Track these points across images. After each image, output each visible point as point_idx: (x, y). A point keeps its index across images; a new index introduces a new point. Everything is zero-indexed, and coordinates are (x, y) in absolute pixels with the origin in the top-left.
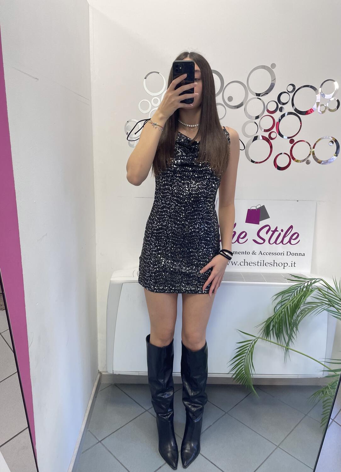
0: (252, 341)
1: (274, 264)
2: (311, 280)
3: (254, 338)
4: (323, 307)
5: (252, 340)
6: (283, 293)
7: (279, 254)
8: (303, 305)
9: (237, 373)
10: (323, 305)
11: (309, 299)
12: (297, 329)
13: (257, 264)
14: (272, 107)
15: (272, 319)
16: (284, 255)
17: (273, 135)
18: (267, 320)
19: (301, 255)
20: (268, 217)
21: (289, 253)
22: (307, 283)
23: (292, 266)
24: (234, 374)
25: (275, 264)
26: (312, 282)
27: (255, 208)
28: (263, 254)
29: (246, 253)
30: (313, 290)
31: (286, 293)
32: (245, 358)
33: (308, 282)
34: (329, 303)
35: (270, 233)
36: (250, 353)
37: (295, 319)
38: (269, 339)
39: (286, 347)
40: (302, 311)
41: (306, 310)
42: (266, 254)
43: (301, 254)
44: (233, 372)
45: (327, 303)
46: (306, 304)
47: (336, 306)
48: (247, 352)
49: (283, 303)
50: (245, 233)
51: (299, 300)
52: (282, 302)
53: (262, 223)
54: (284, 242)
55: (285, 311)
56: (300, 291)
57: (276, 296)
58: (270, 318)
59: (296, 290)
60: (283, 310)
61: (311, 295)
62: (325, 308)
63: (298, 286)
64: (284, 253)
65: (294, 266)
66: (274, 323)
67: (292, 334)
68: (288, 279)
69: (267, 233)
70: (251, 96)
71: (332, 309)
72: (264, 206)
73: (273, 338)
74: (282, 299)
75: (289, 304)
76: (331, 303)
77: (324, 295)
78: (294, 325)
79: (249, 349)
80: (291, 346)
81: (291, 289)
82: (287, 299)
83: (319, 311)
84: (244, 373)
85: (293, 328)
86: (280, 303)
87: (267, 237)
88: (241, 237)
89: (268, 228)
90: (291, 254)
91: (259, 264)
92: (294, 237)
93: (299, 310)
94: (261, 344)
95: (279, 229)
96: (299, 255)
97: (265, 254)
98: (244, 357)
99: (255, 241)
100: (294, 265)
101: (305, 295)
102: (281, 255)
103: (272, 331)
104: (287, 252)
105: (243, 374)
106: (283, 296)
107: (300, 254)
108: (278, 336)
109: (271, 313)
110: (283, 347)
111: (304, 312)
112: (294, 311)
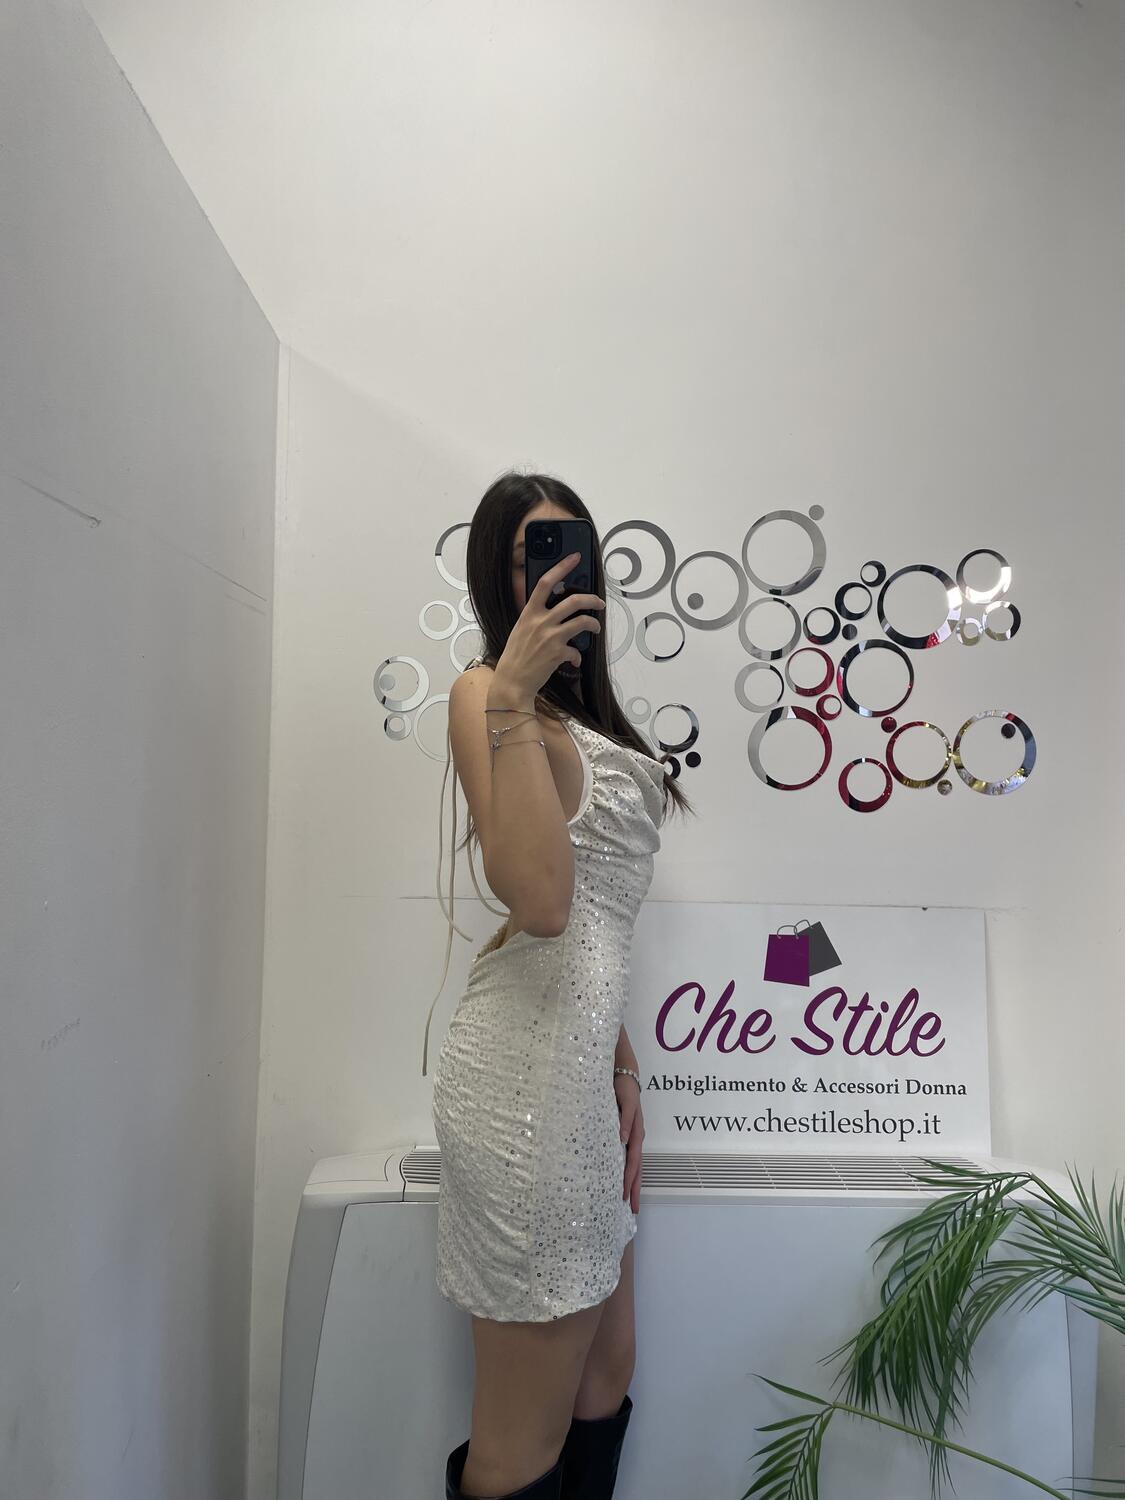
0: (812, 1420)
1: (868, 1124)
3: (818, 1408)
4: (1047, 1280)
5: (813, 1416)
6: (907, 1229)
8: (980, 1274)
10: (1048, 1269)
11: (997, 1251)
12: (967, 1368)
13: (811, 1124)
14: (822, 625)
15: (877, 1329)
16: (897, 1092)
17: (831, 707)
18: (859, 1332)
19: (954, 1092)
20: (836, 962)
21: (914, 1087)
22: (985, 1191)
23: (927, 1132)
25: (873, 1125)
26: (999, 1186)
27: (790, 932)
28: (828, 1089)
29: (774, 1088)
30: (1008, 1216)
31: (916, 1230)
32: (790, 1491)
33: (988, 1186)
34: (1066, 1262)
35: (847, 1015)
36: (808, 1468)
37: (957, 1328)
38: (874, 1412)
39: (935, 1439)
40: (977, 1295)
41: (991, 1291)
43: (954, 1087)
45: (1059, 1261)
47: (1091, 1273)
48: (797, 1466)
49: (910, 1268)
50: (765, 1015)
52: (907, 1263)
53: (820, 981)
54: (896, 1048)
55: (920, 1297)
56: (963, 1220)
57: (883, 1246)
58: (871, 1325)
60: (913, 1295)
61: (1003, 1236)
62: (1056, 1282)
63: (956, 1201)
64: (897, 1086)
65: (936, 1132)
66: (885, 1345)
67: (951, 1388)
68: (920, 1179)
69: (837, 1014)
70: (755, 594)
71: (1078, 1283)
72: (819, 925)
73: (886, 1405)
74: (905, 1254)
75: (932, 1272)
76: (1074, 1264)
77: (1047, 1232)
78: (955, 1352)
80: (952, 1435)
81: (934, 1215)
82: (921, 1254)
83: (1037, 1293)
85: (953, 1361)
86: (899, 1269)
87: (837, 1030)
88: (751, 1030)
89: (837, 997)
91: (819, 1125)
92: (925, 1030)
93: (969, 1294)
94: (847, 1433)
97: (835, 1088)
98: (786, 1488)
99: (798, 1042)
100: (933, 1125)
101: (983, 1235)
102: (889, 1092)
104: (908, 1081)
106: (907, 1241)
107: (951, 1089)
109: (872, 1309)
110: (924, 1438)
111: (985, 1300)
112: (950, 1298)
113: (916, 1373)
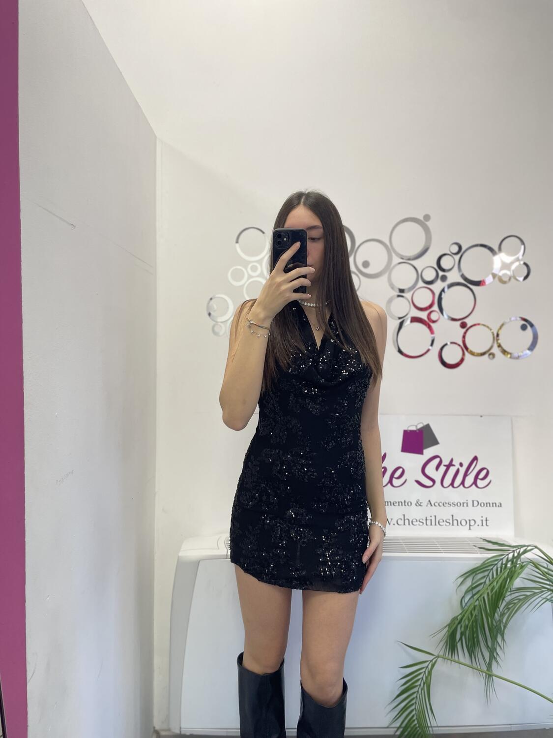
0: (428, 663)
1: (453, 521)
2: (519, 548)
4: (544, 596)
5: (427, 661)
7: (460, 505)
8: (510, 593)
9: (404, 725)
10: (543, 591)
12: (503, 639)
13: (424, 522)
14: (430, 275)
15: (459, 620)
16: (467, 506)
17: (434, 316)
18: (449, 621)
19: (496, 506)
20: (437, 443)
21: (476, 503)
22: (512, 553)
23: (482, 525)
24: (398, 728)
26: (519, 552)
27: (414, 428)
28: (433, 504)
29: (406, 504)
31: (478, 572)
32: (417, 697)
35: (442, 469)
39: (488, 672)
41: (515, 602)
42: (439, 505)
43: (496, 504)
44: (397, 724)
45: (548, 587)
46: (515, 590)
48: (420, 685)
50: (401, 469)
51: (503, 586)
52: (473, 589)
53: (429, 452)
55: (480, 605)
56: (501, 568)
57: (463, 579)
58: (455, 618)
59: (496, 567)
60: (477, 603)
61: (522, 575)
62: (548, 598)
64: (467, 503)
65: (487, 525)
67: (496, 649)
68: (479, 547)
69: (437, 468)
70: (396, 260)
73: (463, 656)
74: (472, 584)
75: (485, 592)
77: (544, 574)
79: (422, 678)
84: (416, 725)
87: (437, 476)
88: (394, 476)
89: (437, 460)
90: (480, 503)
91: (429, 522)
92: (482, 475)
93: (504, 603)
94: (443, 668)
95: (456, 463)
96: (493, 506)
97: (436, 504)
98: (415, 695)
99: (418, 482)
100: (485, 522)
101: (512, 575)
102: (463, 506)
103: (460, 641)
104: (473, 501)
105: (414, 728)
106: (473, 578)
108: (471, 652)
109: (456, 610)
110: (482, 672)
111: (512, 606)
112: (495, 605)
113: (478, 641)
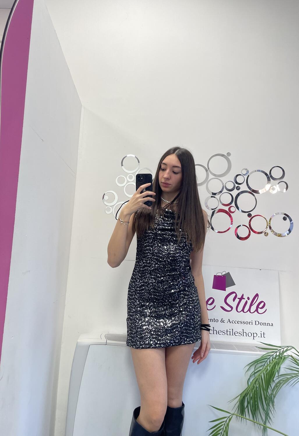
1: (243, 333)
2: (283, 348)
3: (228, 415)
5: (227, 417)
6: (255, 362)
7: (248, 323)
8: (278, 377)
11: (283, 370)
12: (273, 405)
13: (226, 332)
14: (230, 186)
15: (246, 393)
16: (252, 324)
17: (232, 209)
18: (240, 393)
20: (234, 284)
21: (257, 323)
23: (261, 337)
25: (245, 334)
26: (283, 350)
27: (220, 275)
28: (231, 322)
29: (215, 321)
30: (286, 357)
31: (259, 362)
33: (280, 350)
35: (237, 300)
36: (225, 433)
37: (270, 393)
38: (245, 417)
39: (264, 425)
40: (276, 384)
41: (281, 382)
42: (235, 323)
43: (269, 324)
46: (280, 376)
48: (222, 433)
49: (256, 375)
50: (212, 299)
51: (273, 369)
52: (255, 373)
53: (229, 290)
54: (252, 311)
56: (272, 360)
57: (248, 367)
59: (269, 359)
63: (271, 354)
64: (252, 322)
65: (264, 337)
66: (248, 398)
68: (259, 348)
69: (234, 300)
70: (211, 176)
72: (229, 273)
73: (248, 415)
74: (255, 370)
78: (270, 400)
79: (223, 428)
81: (263, 358)
82: (260, 370)
83: (294, 382)
85: (269, 403)
86: (252, 375)
87: (234, 304)
88: (208, 303)
89: (234, 295)
90: (260, 323)
91: (228, 333)
92: (261, 306)
95: (245, 297)
96: (268, 325)
97: (233, 322)
99: (222, 307)
100: (263, 335)
102: (250, 324)
103: (247, 408)
104: (256, 321)
106: (255, 366)
108: (254, 414)
109: (245, 386)
110: (260, 425)
112: (268, 383)
113: (258, 407)
